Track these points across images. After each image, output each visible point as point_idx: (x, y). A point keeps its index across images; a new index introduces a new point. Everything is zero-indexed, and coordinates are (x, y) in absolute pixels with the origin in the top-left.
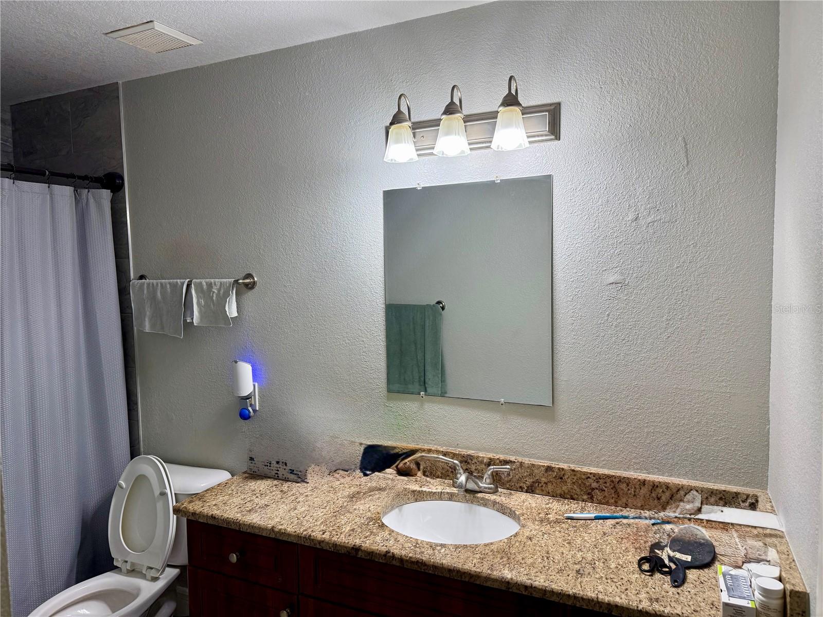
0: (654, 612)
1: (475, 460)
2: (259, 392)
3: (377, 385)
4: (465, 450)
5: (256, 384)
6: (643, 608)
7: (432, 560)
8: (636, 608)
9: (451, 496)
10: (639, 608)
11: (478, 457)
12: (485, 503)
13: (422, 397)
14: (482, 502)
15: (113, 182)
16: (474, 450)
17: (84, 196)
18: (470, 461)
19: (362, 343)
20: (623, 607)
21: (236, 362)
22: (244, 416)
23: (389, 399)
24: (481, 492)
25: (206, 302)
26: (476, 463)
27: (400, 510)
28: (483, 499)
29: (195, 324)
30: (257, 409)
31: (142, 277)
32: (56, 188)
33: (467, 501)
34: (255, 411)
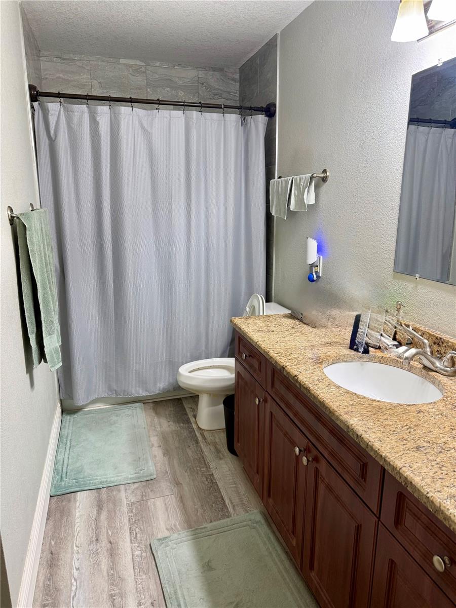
0: (439, 505)
1: (445, 344)
2: (323, 263)
3: (388, 265)
4: (442, 334)
5: (321, 257)
6: (432, 497)
7: (315, 391)
8: (425, 493)
9: (411, 367)
10: (428, 495)
11: (448, 342)
12: (434, 382)
13: (416, 279)
14: (432, 380)
15: (269, 111)
16: (449, 335)
17: (249, 121)
18: (441, 344)
19: (382, 226)
20: (416, 487)
21: (307, 238)
22: (311, 280)
23: (394, 278)
24: (436, 372)
25: (298, 194)
26: (446, 347)
27: (362, 365)
28: (433, 377)
29: (291, 210)
30: (321, 276)
31: (280, 178)
32: (227, 115)
33: (422, 376)
34: (318, 277)
